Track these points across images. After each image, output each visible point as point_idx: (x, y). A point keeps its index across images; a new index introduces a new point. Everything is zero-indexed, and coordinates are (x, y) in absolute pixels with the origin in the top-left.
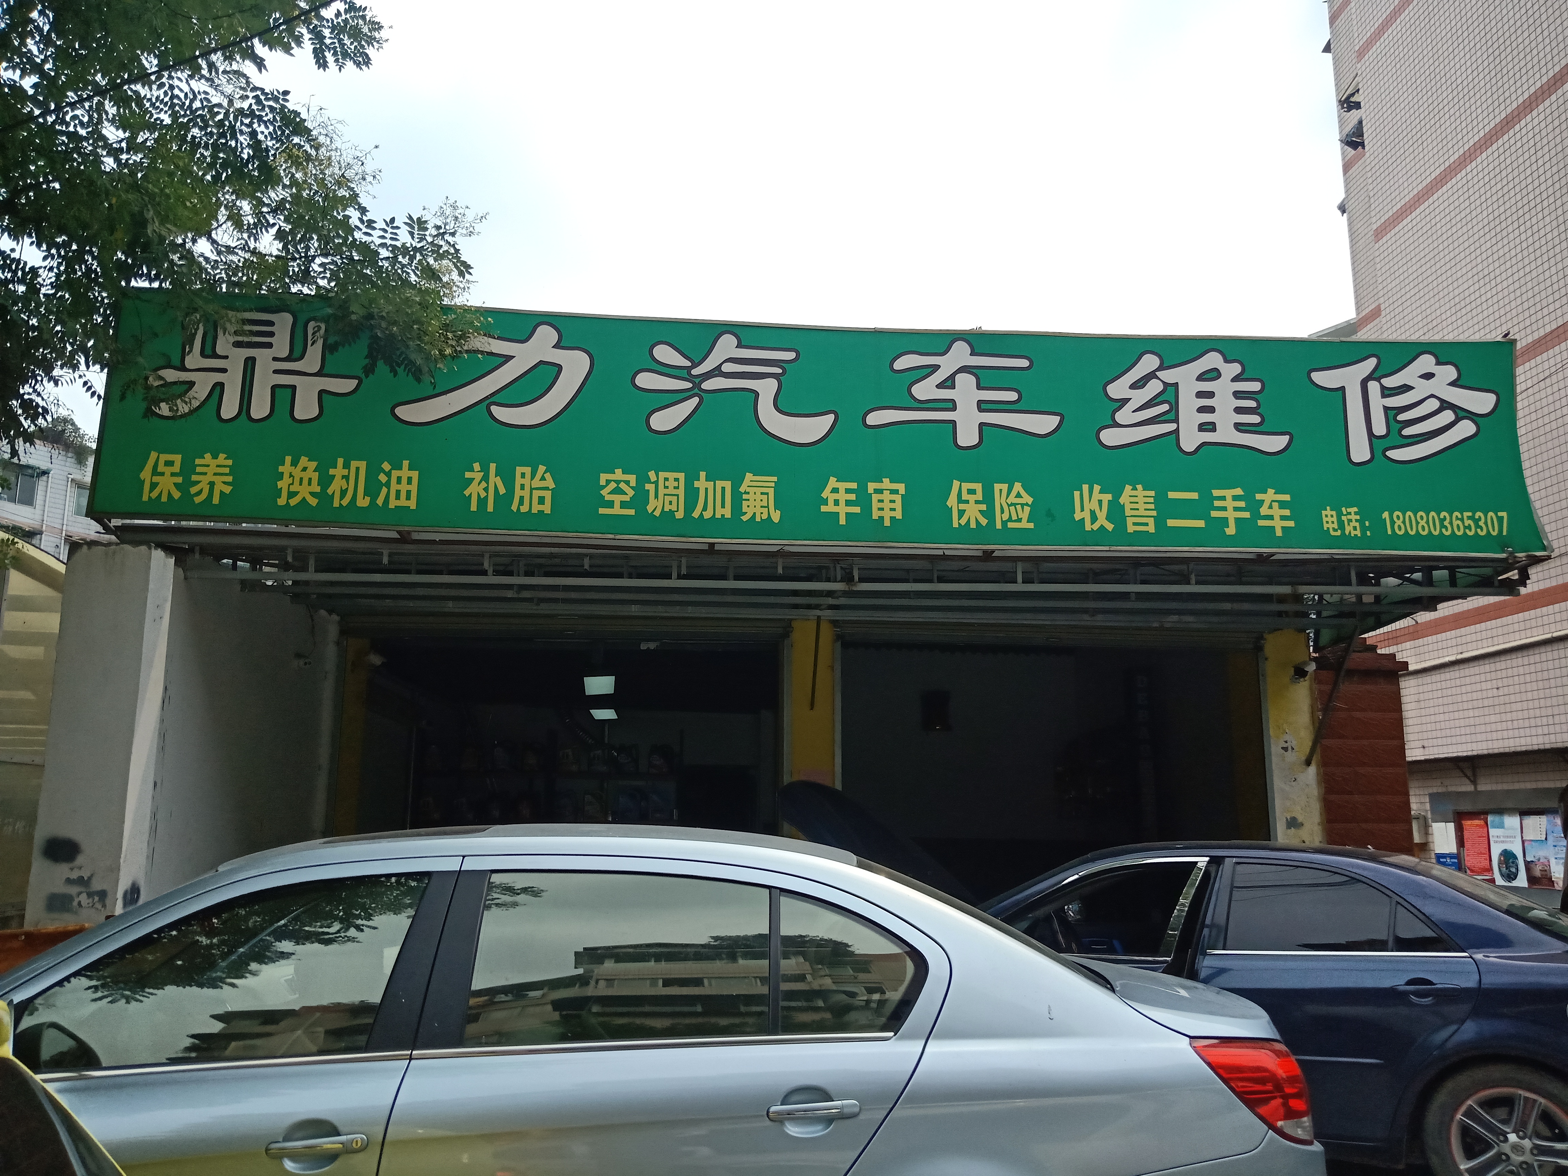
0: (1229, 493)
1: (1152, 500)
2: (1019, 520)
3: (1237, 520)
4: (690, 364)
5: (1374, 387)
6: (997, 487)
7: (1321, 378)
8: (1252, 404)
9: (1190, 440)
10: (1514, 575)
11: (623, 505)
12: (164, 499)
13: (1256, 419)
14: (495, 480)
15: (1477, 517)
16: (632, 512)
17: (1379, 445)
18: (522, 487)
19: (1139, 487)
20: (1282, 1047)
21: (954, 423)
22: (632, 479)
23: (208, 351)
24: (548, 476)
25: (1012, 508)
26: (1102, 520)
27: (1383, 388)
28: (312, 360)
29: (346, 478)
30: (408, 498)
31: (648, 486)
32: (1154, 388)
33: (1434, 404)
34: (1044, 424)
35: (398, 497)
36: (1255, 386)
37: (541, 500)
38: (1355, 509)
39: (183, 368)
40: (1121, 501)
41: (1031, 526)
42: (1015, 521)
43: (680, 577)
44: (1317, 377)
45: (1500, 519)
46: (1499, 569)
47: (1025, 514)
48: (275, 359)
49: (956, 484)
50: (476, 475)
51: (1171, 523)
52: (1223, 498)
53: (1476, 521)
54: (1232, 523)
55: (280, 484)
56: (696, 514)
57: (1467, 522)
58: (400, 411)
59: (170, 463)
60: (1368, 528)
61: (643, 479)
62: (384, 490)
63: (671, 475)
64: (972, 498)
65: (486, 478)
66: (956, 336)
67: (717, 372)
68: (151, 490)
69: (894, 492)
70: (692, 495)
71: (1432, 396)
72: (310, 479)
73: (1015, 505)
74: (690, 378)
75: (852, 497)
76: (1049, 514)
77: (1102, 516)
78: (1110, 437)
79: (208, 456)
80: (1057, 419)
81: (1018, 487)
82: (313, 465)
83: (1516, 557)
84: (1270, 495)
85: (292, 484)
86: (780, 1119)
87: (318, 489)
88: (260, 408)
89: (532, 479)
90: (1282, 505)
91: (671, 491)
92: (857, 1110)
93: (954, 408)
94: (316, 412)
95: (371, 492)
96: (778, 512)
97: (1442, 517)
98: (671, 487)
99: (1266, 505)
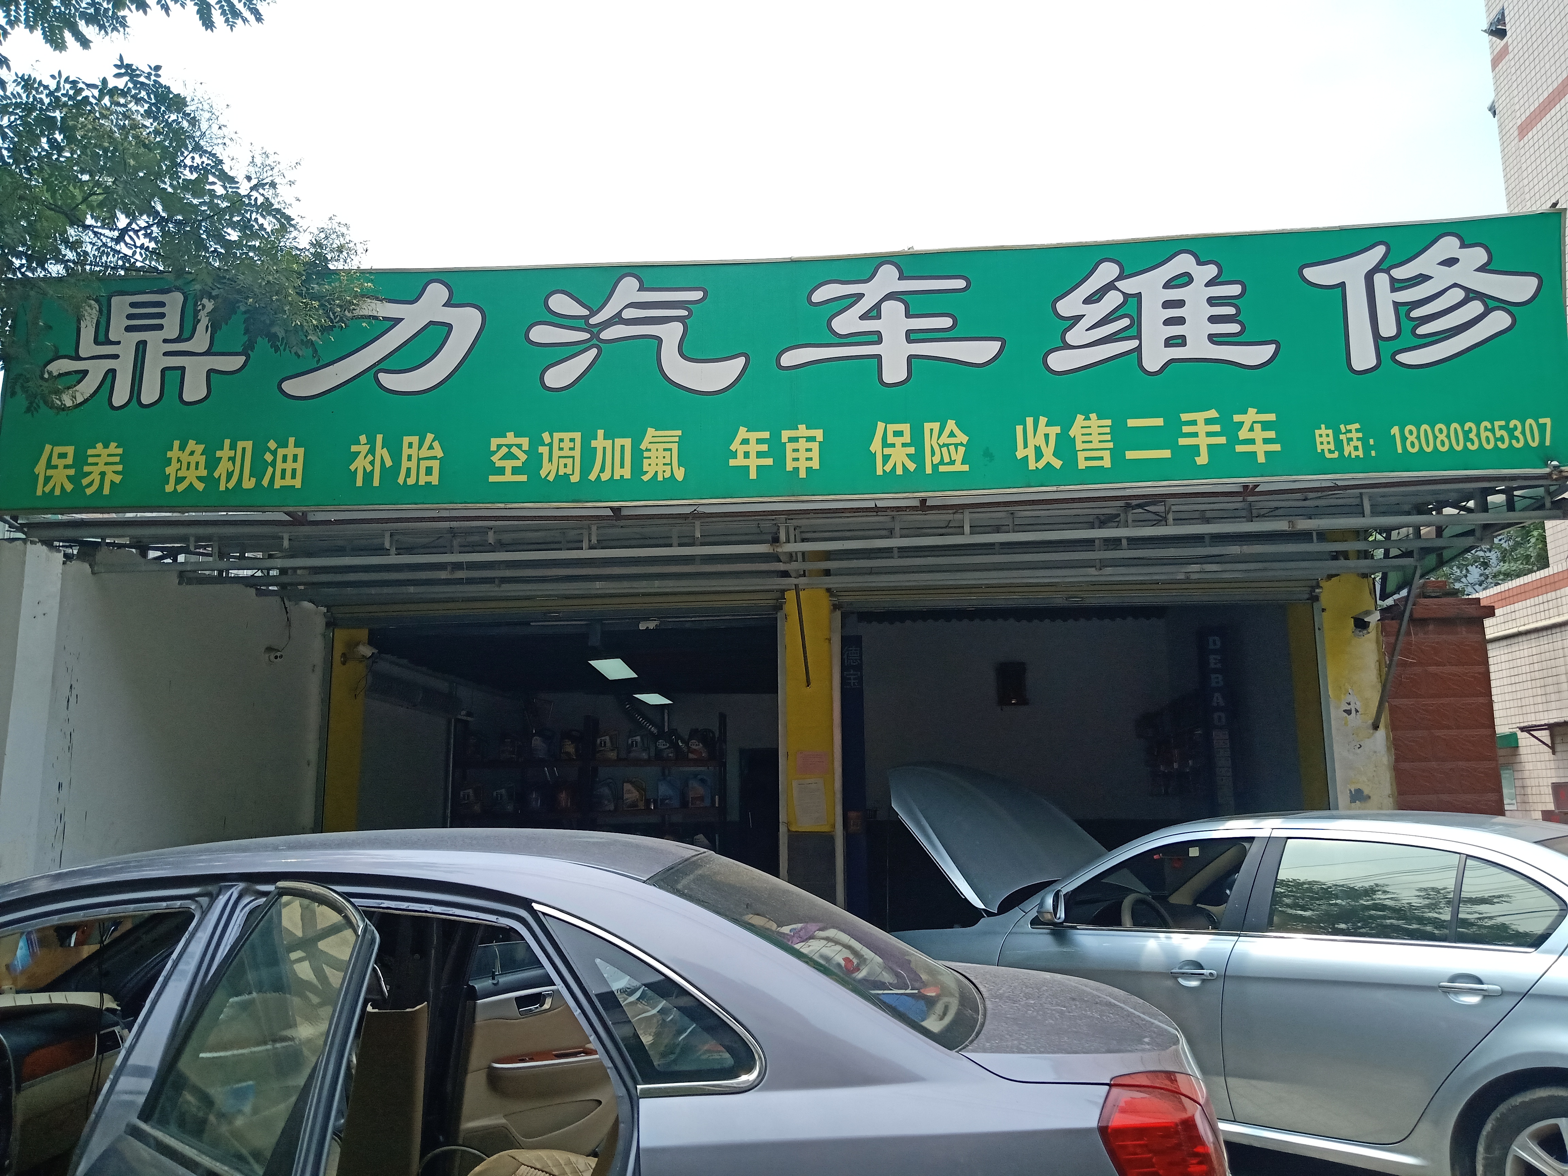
0: (1200, 416)
3: (1210, 446)
4: (588, 313)
5: (1381, 281)
6: (927, 426)
7: (1312, 274)
8: (1231, 311)
9: (1154, 358)
11: (515, 471)
12: (57, 492)
13: (1235, 328)
14: (381, 452)
15: (1511, 426)
16: (523, 478)
17: (1387, 349)
18: (410, 458)
21: (879, 357)
22: (525, 442)
23: (101, 338)
24: (436, 444)
25: (944, 450)
26: (1048, 456)
27: (1393, 280)
28: (201, 339)
29: (232, 459)
30: (293, 476)
31: (541, 449)
32: (1113, 300)
33: (1459, 295)
34: (982, 351)
35: (283, 477)
36: (1235, 290)
37: (429, 471)
38: (1357, 426)
39: (78, 358)
40: (1072, 433)
41: (966, 468)
42: (947, 464)
43: (592, 546)
44: (1309, 273)
45: (1542, 428)
47: (959, 456)
48: (165, 341)
49: (881, 426)
50: (362, 448)
51: (1130, 455)
52: (1194, 423)
53: (1511, 432)
55: (168, 470)
56: (592, 477)
58: (287, 386)
59: (62, 456)
60: (1373, 447)
61: (535, 441)
62: (270, 470)
63: (566, 436)
64: (898, 441)
65: (372, 451)
66: (882, 260)
67: (617, 319)
68: (45, 485)
69: (811, 439)
70: (588, 456)
71: (1455, 285)
72: (197, 463)
73: (947, 445)
74: (588, 328)
75: (764, 448)
76: (988, 454)
77: (1048, 452)
78: (1059, 361)
79: (100, 445)
81: (951, 425)
82: (201, 447)
83: (1561, 471)
84: (1252, 415)
85: (180, 469)
87: (204, 473)
88: (150, 394)
89: (419, 449)
90: (1266, 426)
91: (566, 452)
93: (880, 341)
94: (204, 393)
95: (257, 472)
96: (682, 469)
97: (1466, 428)
98: (566, 449)
99: (1246, 427)
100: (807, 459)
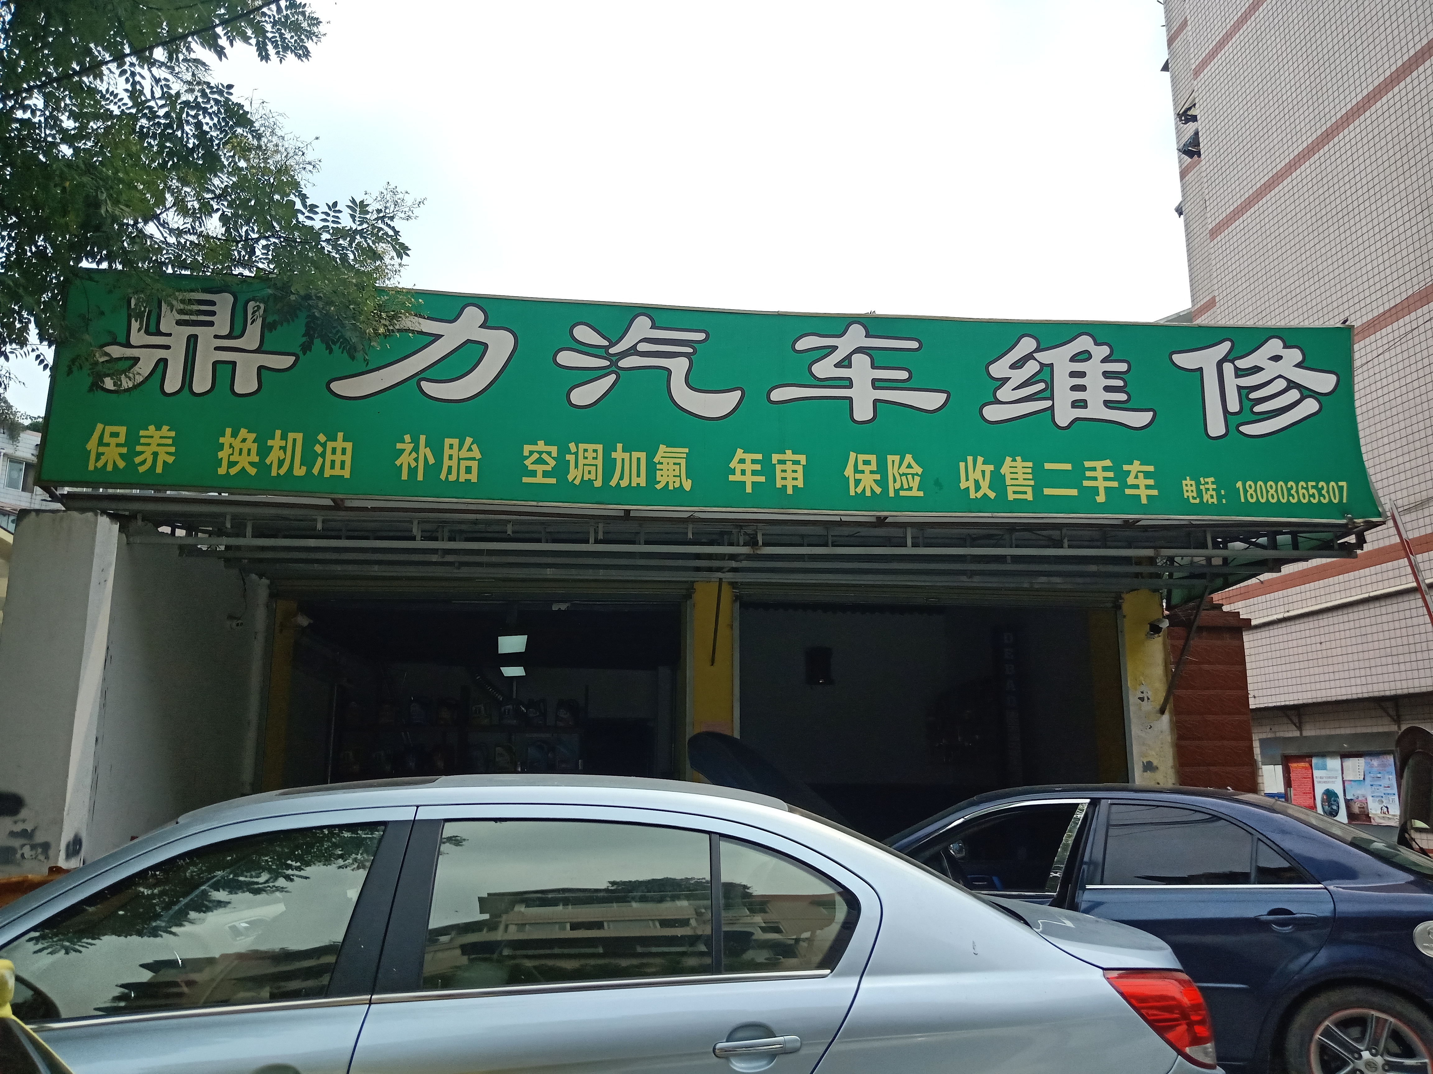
0: (1099, 464)
1: (1030, 470)
2: (910, 489)
3: (1107, 489)
4: (608, 344)
5: (1228, 368)
6: (890, 458)
7: (1181, 360)
8: (1120, 383)
9: (1064, 416)
10: (1352, 539)
11: (546, 474)
12: (110, 468)
13: (1123, 397)
14: (425, 451)
15: (1320, 486)
16: (553, 481)
17: (1233, 421)
18: (451, 457)
19: (1018, 459)
20: (1185, 977)
21: (850, 399)
22: (554, 450)
23: (152, 328)
24: (474, 447)
25: (904, 478)
26: (985, 488)
27: (1237, 369)
28: (252, 338)
29: (284, 449)
30: (342, 467)
31: (568, 457)
32: (1031, 367)
33: (1281, 384)
34: (933, 401)
35: (332, 467)
36: (1122, 367)
37: (468, 470)
38: (1212, 479)
39: (128, 345)
40: (1002, 471)
41: (921, 494)
42: (906, 490)
43: (597, 541)
44: (1177, 358)
45: (1341, 488)
46: (1339, 534)
47: (915, 483)
48: (216, 337)
49: (852, 455)
50: (407, 446)
51: (1047, 491)
52: (1094, 469)
53: (1320, 490)
54: (1102, 492)
56: (613, 483)
57: (1311, 491)
58: (335, 386)
59: (115, 435)
60: (1223, 497)
61: (564, 450)
62: (320, 460)
63: (590, 447)
64: (867, 468)
65: (416, 449)
66: (851, 320)
67: (633, 351)
68: (97, 461)
69: (796, 462)
70: (609, 465)
71: (1280, 376)
72: (249, 450)
73: (906, 475)
74: (608, 357)
75: (758, 467)
76: (937, 483)
77: (985, 485)
78: (992, 413)
79: (152, 428)
80: (944, 396)
81: (909, 458)
82: (253, 436)
83: (1354, 522)
84: (1136, 466)
85: (232, 454)
86: (726, 1055)
87: (256, 459)
88: (202, 383)
89: (459, 450)
90: (1147, 475)
91: (590, 461)
92: (799, 1044)
93: (850, 386)
94: (255, 387)
95: (308, 462)
96: (690, 481)
97: (1289, 486)
98: (590, 458)
99: (1132, 475)
100: (793, 479)
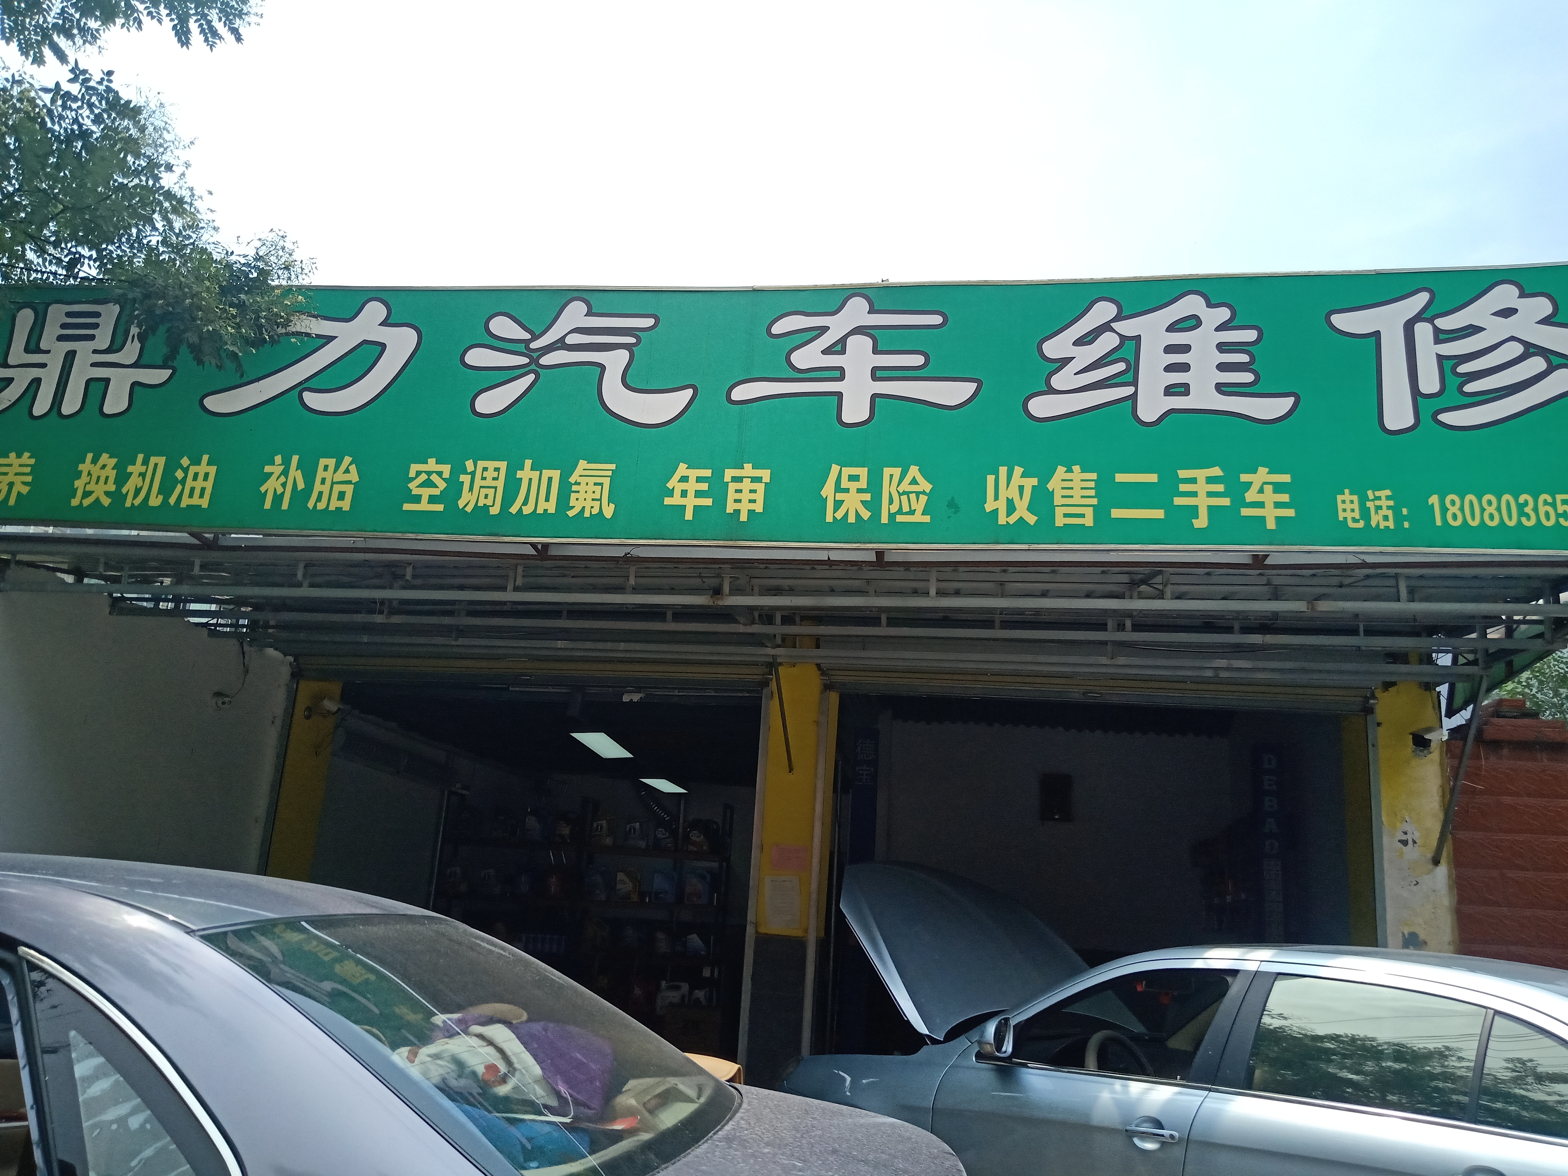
0: (1201, 474)
1: (1092, 485)
3: (1210, 508)
4: (530, 337)
5: (1423, 332)
6: (887, 471)
7: (1342, 321)
8: (1244, 358)
9: (1151, 407)
11: (432, 499)
13: (1248, 377)
14: (295, 474)
16: (440, 508)
17: (1429, 406)
18: (323, 481)
21: (840, 395)
22: (446, 469)
24: (353, 468)
25: (904, 498)
26: (1022, 511)
27: (1437, 331)
28: (131, 351)
29: (143, 475)
30: (202, 496)
31: (463, 478)
32: (1107, 342)
33: (1517, 349)
34: (956, 393)
35: (191, 495)
36: (1250, 335)
37: (341, 496)
38: (1388, 492)
39: (6, 365)
40: (1050, 486)
41: (927, 519)
42: (906, 513)
44: (1338, 320)
47: (920, 505)
48: (95, 352)
49: (835, 469)
50: (276, 469)
51: (1116, 513)
52: (1193, 481)
55: (77, 483)
56: (514, 510)
57: (1562, 508)
58: (209, 402)
60: (1406, 518)
61: (459, 469)
62: (179, 487)
63: (491, 465)
64: (853, 486)
65: (285, 473)
66: (852, 292)
67: (560, 344)
69: (756, 480)
70: (512, 487)
71: (1512, 338)
72: (107, 478)
73: (907, 493)
74: (527, 352)
75: (704, 486)
76: (952, 505)
77: (1022, 506)
78: (1040, 407)
79: (13, 455)
80: (974, 386)
81: (914, 471)
82: (114, 461)
84: (1261, 476)
85: (89, 483)
87: (112, 487)
88: (71, 404)
89: (334, 473)
90: (1278, 488)
91: (489, 482)
93: (842, 378)
94: (125, 406)
95: (166, 490)
96: (612, 506)
97: (1521, 500)
98: (489, 479)
99: (1255, 488)
100: (751, 501)
